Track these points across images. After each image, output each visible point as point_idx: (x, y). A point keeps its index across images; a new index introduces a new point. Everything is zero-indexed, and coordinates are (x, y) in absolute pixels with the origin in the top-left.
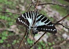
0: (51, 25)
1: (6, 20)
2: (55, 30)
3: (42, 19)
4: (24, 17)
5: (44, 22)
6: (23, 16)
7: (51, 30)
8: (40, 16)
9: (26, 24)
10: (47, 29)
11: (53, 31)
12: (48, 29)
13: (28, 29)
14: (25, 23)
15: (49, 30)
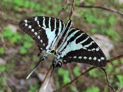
0: (94, 49)
1: (32, 9)
2: (103, 58)
3: (77, 38)
4: (38, 22)
5: (81, 42)
6: (36, 19)
7: (95, 59)
8: (75, 33)
9: (39, 37)
10: (85, 58)
11: (99, 60)
12: (88, 57)
13: (44, 51)
14: (36, 33)
15: (90, 58)
